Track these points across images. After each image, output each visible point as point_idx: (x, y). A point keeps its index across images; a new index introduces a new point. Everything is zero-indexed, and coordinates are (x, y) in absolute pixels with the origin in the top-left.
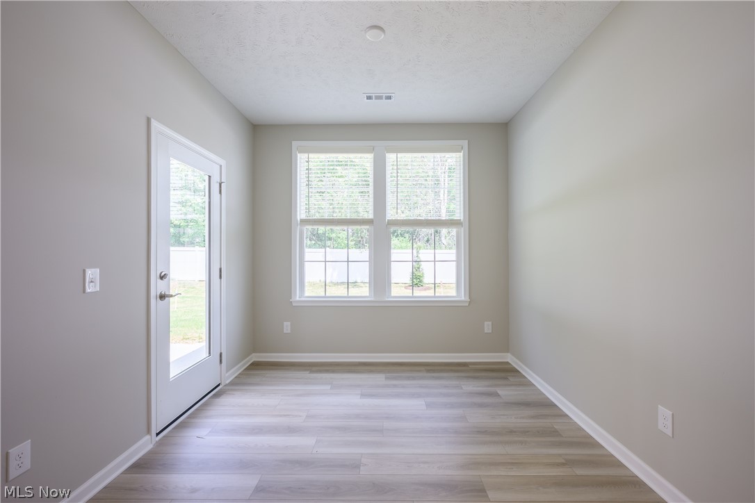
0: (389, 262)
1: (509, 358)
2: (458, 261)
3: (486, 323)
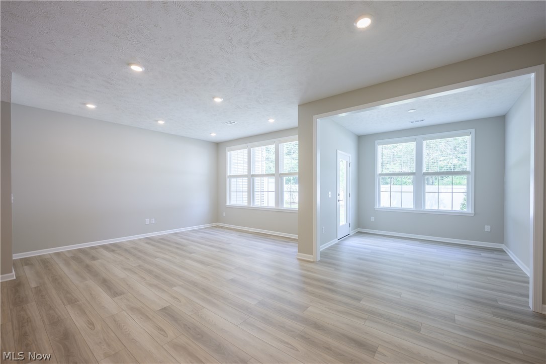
0: (424, 192)
1: (502, 247)
2: (467, 192)
3: (486, 226)
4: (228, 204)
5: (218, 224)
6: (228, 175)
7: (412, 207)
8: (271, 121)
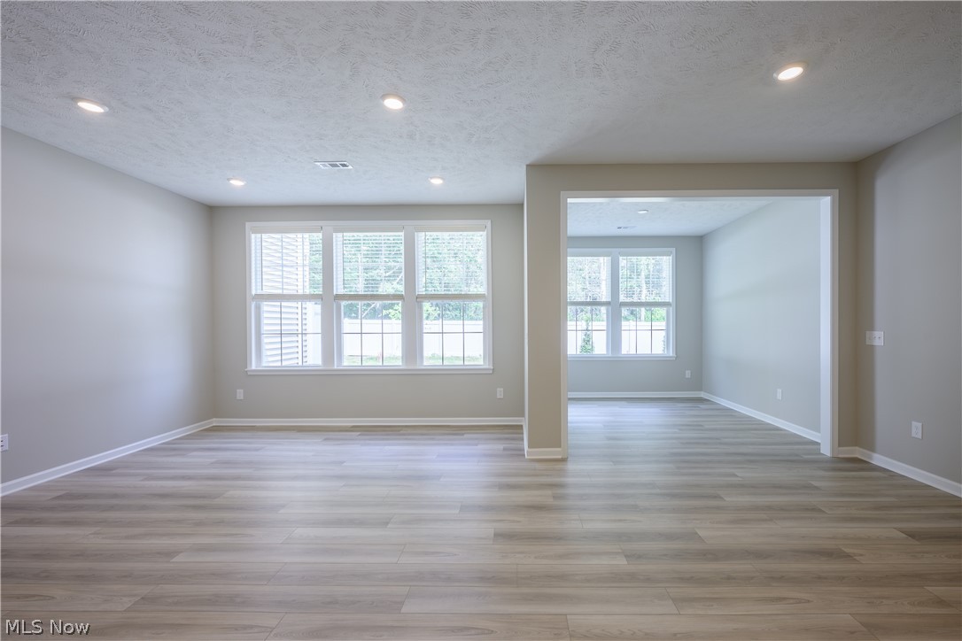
1: (703, 395)
2: (667, 330)
3: (687, 372)
4: (253, 366)
5: (215, 422)
6: (254, 293)
7: (605, 352)
8: (437, 182)
